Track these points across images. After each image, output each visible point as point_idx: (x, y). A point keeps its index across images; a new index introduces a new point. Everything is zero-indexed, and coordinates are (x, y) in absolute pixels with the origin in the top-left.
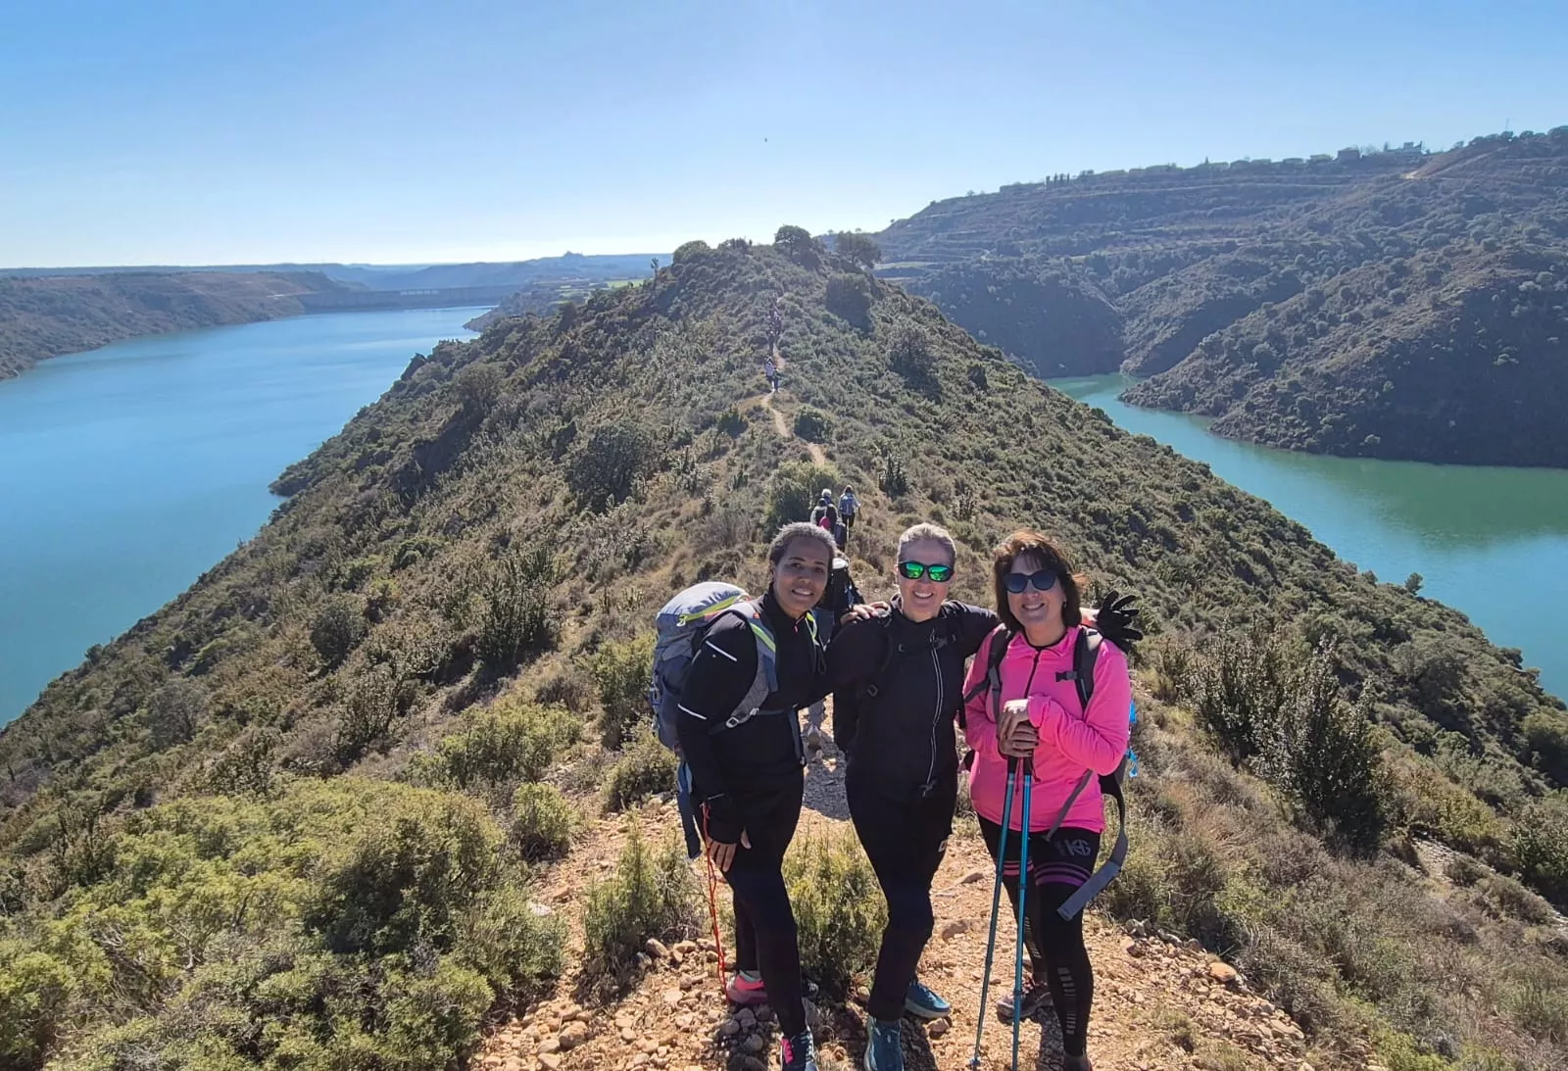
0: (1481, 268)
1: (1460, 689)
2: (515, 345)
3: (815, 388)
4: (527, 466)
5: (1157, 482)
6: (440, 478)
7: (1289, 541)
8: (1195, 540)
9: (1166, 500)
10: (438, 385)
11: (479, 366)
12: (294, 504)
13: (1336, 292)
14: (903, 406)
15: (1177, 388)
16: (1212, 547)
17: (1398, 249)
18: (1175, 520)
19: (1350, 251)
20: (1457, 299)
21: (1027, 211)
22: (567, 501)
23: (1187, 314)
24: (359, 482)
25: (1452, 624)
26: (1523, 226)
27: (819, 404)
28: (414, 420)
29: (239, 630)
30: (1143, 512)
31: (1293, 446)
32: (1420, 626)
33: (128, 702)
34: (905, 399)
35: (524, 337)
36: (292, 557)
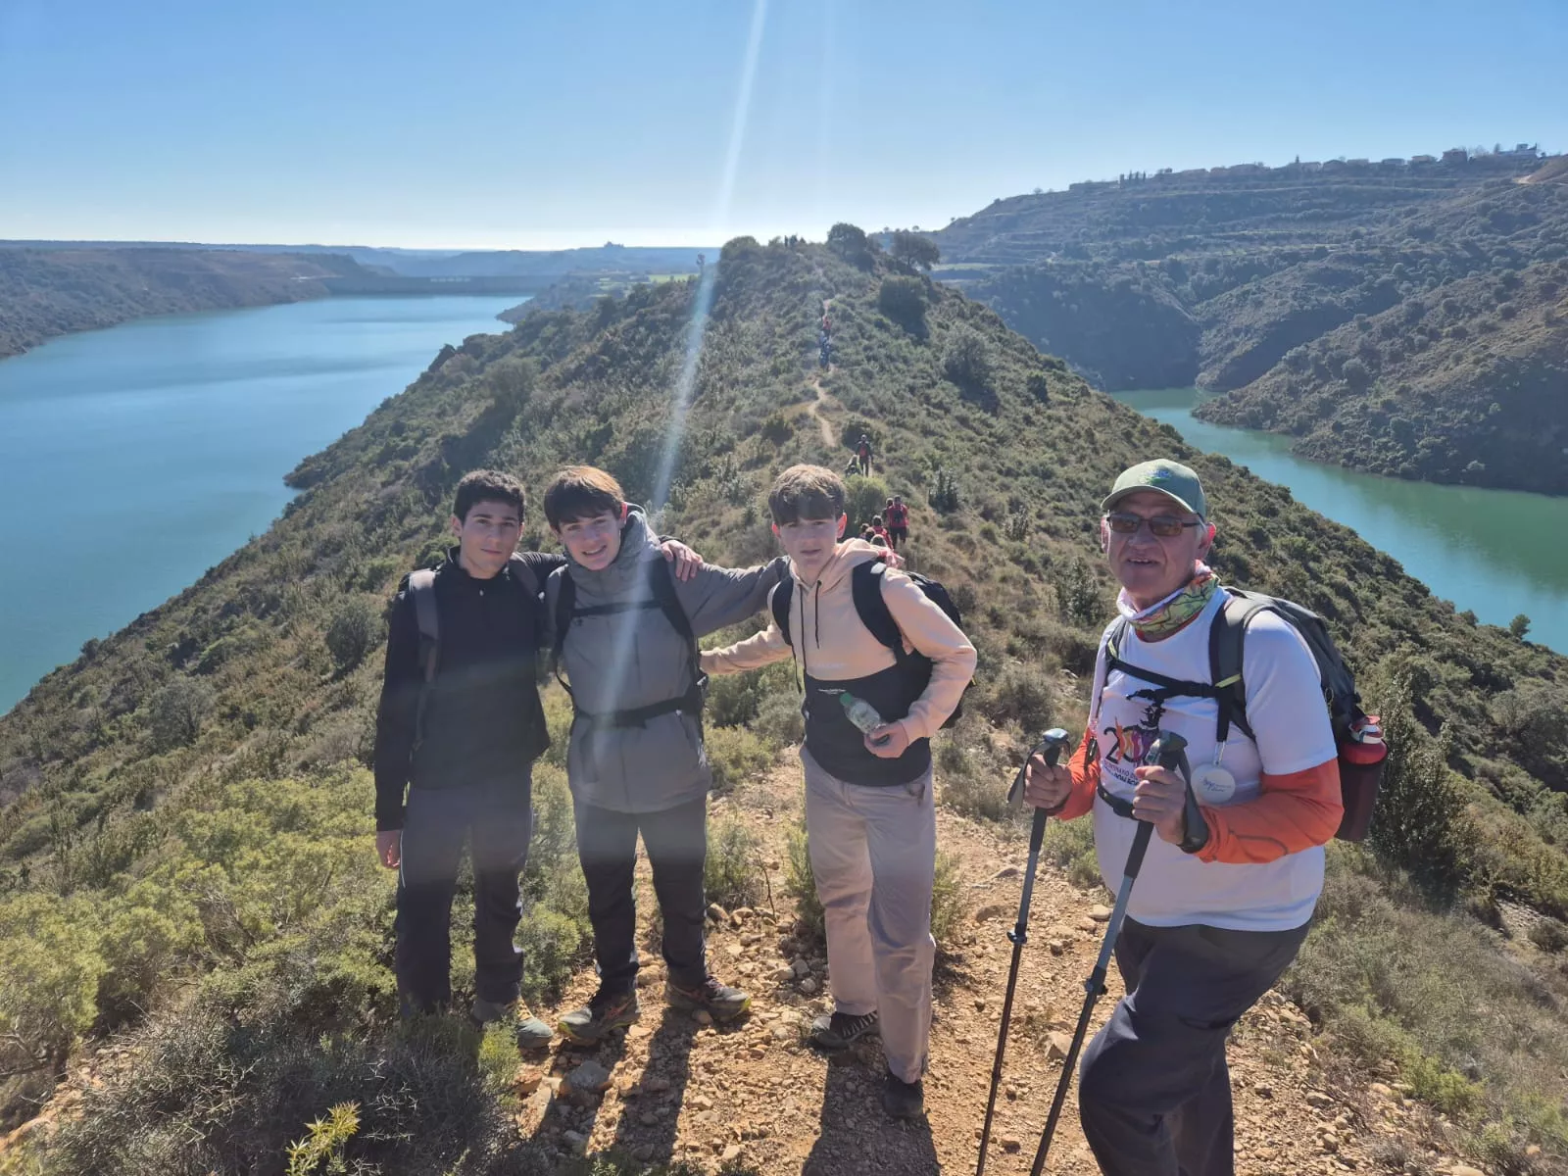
2: (550, 340)
3: (865, 395)
5: (1230, 505)
7: (1378, 574)
8: (1271, 570)
9: (1238, 525)
10: (467, 379)
11: (512, 360)
12: (309, 497)
13: (1438, 304)
14: (957, 418)
15: (1256, 404)
16: (1287, 577)
17: (1508, 259)
18: (1248, 547)
19: (1456, 260)
21: (1099, 211)
23: (1271, 325)
24: (381, 477)
25: (1563, 673)
27: (869, 413)
28: (442, 414)
29: (249, 630)
31: (1385, 471)
32: (1525, 673)
33: (127, 700)
34: (959, 410)
35: (560, 331)
36: (308, 553)
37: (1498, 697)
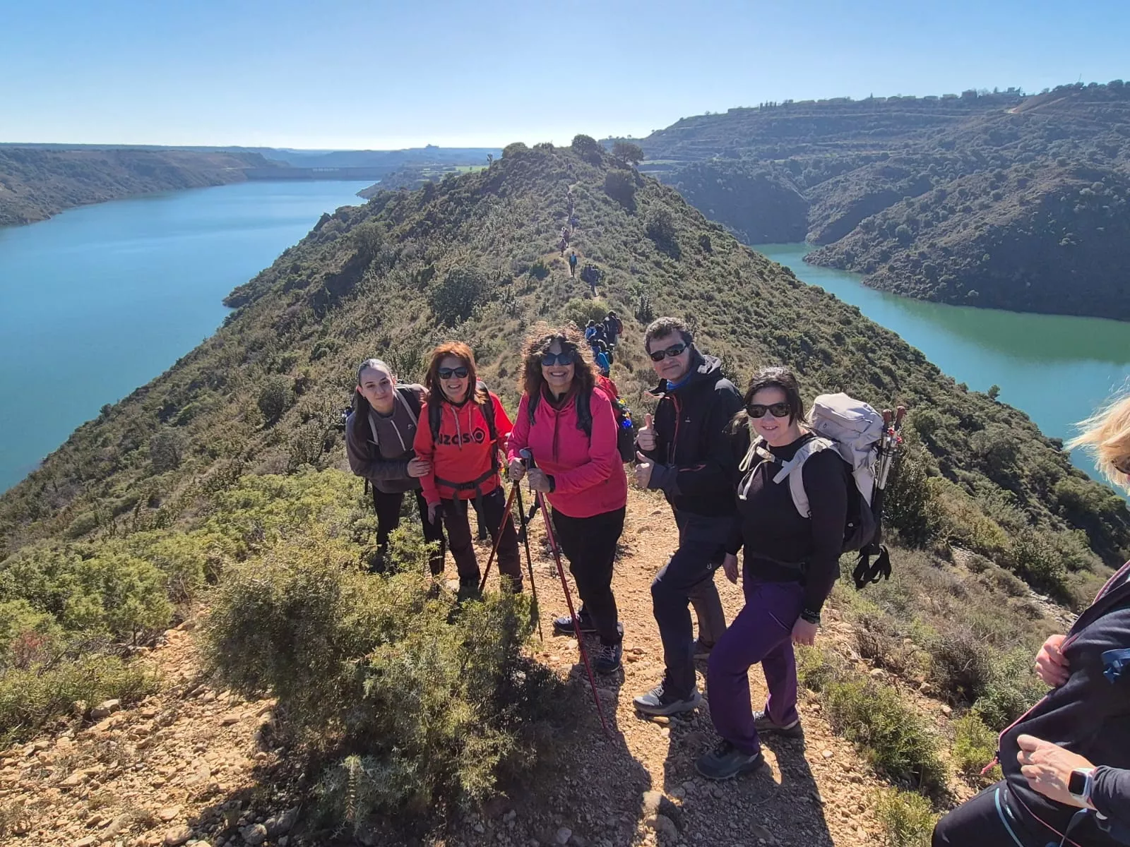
0: (1055, 178)
1: (1015, 463)
2: (392, 210)
3: (595, 248)
4: (402, 293)
5: (823, 318)
6: (342, 300)
7: (910, 360)
8: (845, 358)
9: (827, 331)
10: (339, 235)
12: (240, 313)
13: (954, 191)
14: (654, 262)
15: (843, 254)
16: (856, 364)
17: (999, 162)
18: (832, 344)
19: (966, 162)
20: (1036, 198)
21: (746, 127)
22: (429, 319)
23: (853, 202)
24: (285, 301)
25: (1018, 420)
26: (1087, 149)
27: (597, 259)
28: (323, 259)
29: (208, 397)
30: (811, 338)
31: (919, 296)
32: (994, 421)
33: (133, 442)
34: (656, 257)
35: (398, 204)
36: (242, 349)
37: (975, 435)
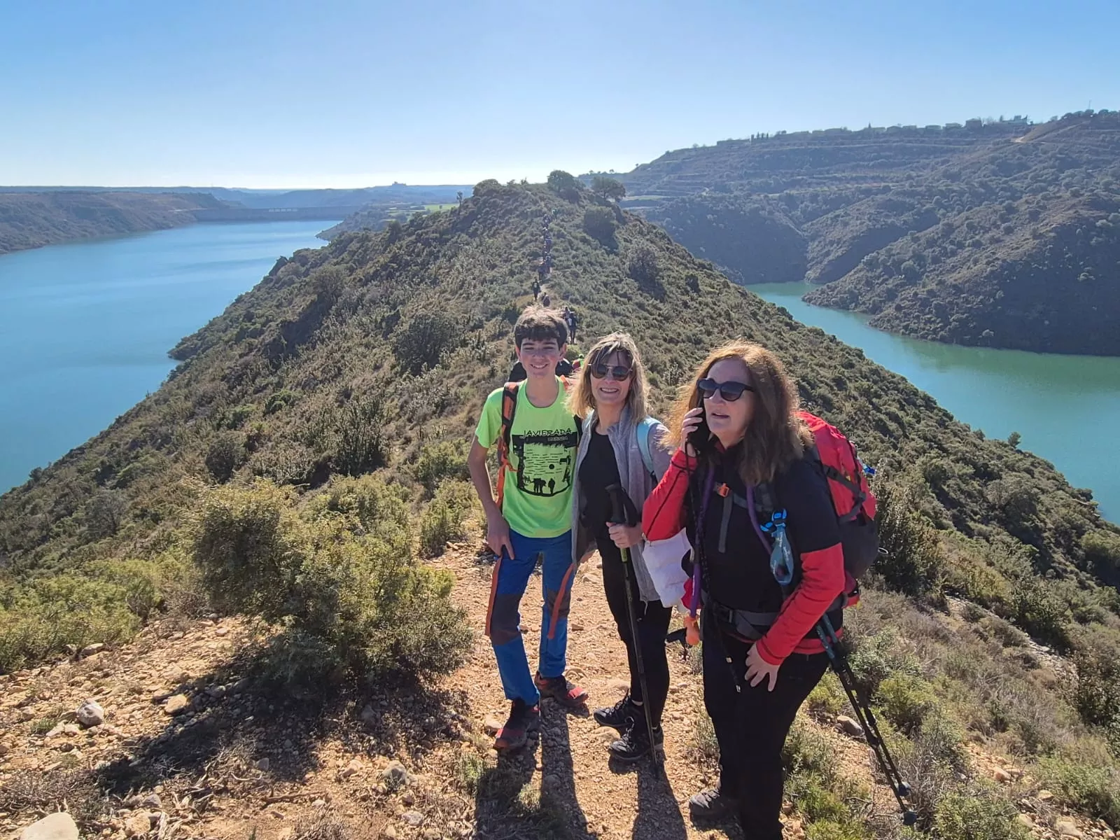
0: (1069, 209)
1: (1036, 515)
2: (355, 252)
3: (572, 290)
4: (364, 341)
5: (823, 361)
6: (300, 349)
7: (920, 406)
8: (847, 404)
9: (826, 374)
10: (297, 280)
11: (327, 267)
12: (187, 366)
13: (962, 225)
14: (637, 304)
15: (845, 293)
16: (859, 409)
17: (1009, 194)
18: (832, 389)
19: (974, 194)
20: (1050, 231)
21: (737, 160)
22: (393, 367)
23: (854, 238)
24: (237, 351)
25: (1041, 470)
26: (1102, 178)
28: (279, 305)
29: (150, 458)
30: (809, 383)
31: (929, 337)
32: (1012, 470)
33: (66, 509)
34: (639, 299)
35: (362, 246)
36: (189, 404)
37: (991, 485)
